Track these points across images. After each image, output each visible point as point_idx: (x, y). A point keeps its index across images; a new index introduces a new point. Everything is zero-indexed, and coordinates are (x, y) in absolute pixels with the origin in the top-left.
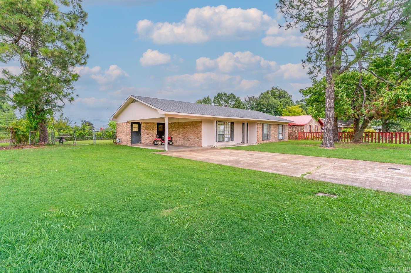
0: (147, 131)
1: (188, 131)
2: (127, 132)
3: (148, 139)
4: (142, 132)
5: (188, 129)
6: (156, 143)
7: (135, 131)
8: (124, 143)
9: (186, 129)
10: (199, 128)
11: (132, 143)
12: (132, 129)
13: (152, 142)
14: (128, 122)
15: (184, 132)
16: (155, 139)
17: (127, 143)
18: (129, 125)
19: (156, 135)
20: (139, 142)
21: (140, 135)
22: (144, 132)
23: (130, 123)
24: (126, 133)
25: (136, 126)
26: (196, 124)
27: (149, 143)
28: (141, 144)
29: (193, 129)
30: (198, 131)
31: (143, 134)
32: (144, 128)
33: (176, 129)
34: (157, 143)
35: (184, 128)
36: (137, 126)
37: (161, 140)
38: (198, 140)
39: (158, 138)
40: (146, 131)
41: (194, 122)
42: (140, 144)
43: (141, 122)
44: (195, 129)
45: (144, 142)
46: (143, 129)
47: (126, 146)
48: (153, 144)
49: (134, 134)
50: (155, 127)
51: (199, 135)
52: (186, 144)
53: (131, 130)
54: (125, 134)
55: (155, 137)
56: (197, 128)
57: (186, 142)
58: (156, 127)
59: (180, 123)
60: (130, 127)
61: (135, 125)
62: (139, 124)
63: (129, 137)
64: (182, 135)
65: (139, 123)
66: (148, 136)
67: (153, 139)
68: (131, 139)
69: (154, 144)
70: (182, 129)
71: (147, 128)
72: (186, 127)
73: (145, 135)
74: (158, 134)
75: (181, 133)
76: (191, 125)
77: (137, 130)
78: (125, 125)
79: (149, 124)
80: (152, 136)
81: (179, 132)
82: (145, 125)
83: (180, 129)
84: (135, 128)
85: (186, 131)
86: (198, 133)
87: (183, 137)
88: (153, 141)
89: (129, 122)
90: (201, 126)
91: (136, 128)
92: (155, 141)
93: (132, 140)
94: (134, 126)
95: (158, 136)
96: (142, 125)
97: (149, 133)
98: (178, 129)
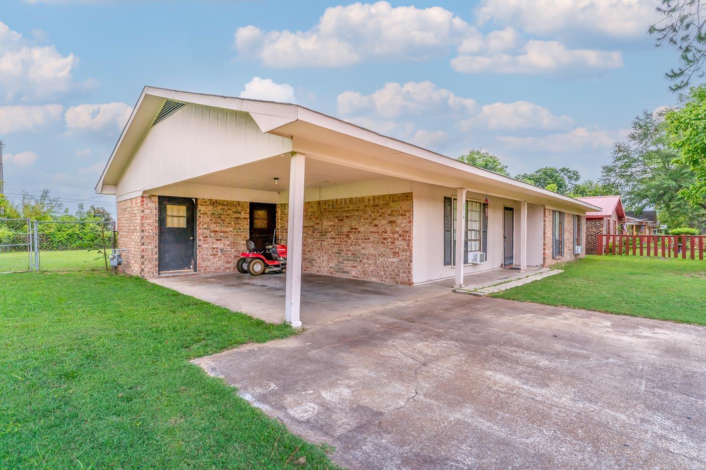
0: (217, 229)
1: (353, 230)
2: (143, 231)
3: (220, 254)
4: (200, 231)
5: (354, 224)
6: (245, 266)
7: (176, 226)
8: (135, 270)
9: (347, 221)
10: (399, 220)
11: (162, 266)
12: (162, 221)
13: (232, 265)
14: (147, 195)
15: (340, 234)
16: (243, 254)
17: (143, 270)
18: (150, 205)
19: (244, 242)
20: (186, 265)
21: (193, 239)
22: (207, 232)
23: (156, 199)
24: (139, 234)
25: (179, 211)
26: (387, 204)
27: (222, 268)
28: (195, 271)
29: (376, 222)
30: (398, 229)
31: (201, 238)
32: (207, 219)
33: (312, 224)
34: (248, 267)
35: (342, 220)
36: (182, 210)
37: (263, 257)
38: (395, 260)
39: (254, 250)
40: (213, 227)
41: (379, 197)
42: (191, 271)
43: (196, 199)
44: (383, 222)
45: (204, 264)
46: (203, 221)
47: (138, 278)
48: (236, 270)
49: (168, 237)
50: (243, 215)
51: (400, 243)
52: (347, 272)
53: (157, 225)
54: (136, 236)
55: (243, 248)
56: (392, 219)
57: (347, 266)
58: (248, 216)
59: (326, 202)
60: (156, 212)
61: (175, 207)
62: (191, 205)
63: (152, 248)
64: (333, 241)
65: (190, 199)
66: (219, 245)
67: (235, 254)
68: (157, 256)
69: (239, 270)
70: (332, 223)
71: (218, 218)
72: (348, 217)
73: (210, 240)
74: (251, 239)
75: (329, 235)
76: (368, 209)
77: (182, 223)
78: (136, 207)
79: (223, 205)
80: (234, 244)
81: (323, 233)
82: (211, 208)
83: (326, 224)
84: (176, 219)
85: (346, 229)
86: (396, 236)
87: (336, 249)
88: (236, 262)
89: (150, 197)
90: (410, 210)
91: (177, 217)
92: (244, 260)
93: (160, 259)
94: (172, 211)
95: (252, 246)
96: (199, 207)
97: (222, 234)
98: (318, 224)
